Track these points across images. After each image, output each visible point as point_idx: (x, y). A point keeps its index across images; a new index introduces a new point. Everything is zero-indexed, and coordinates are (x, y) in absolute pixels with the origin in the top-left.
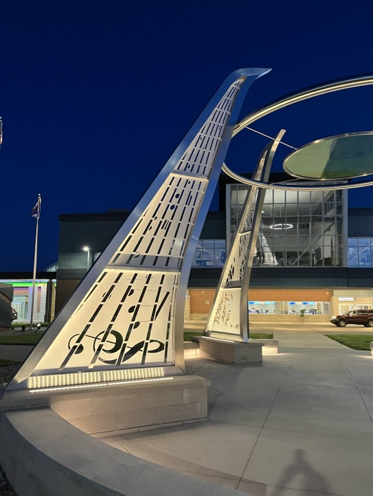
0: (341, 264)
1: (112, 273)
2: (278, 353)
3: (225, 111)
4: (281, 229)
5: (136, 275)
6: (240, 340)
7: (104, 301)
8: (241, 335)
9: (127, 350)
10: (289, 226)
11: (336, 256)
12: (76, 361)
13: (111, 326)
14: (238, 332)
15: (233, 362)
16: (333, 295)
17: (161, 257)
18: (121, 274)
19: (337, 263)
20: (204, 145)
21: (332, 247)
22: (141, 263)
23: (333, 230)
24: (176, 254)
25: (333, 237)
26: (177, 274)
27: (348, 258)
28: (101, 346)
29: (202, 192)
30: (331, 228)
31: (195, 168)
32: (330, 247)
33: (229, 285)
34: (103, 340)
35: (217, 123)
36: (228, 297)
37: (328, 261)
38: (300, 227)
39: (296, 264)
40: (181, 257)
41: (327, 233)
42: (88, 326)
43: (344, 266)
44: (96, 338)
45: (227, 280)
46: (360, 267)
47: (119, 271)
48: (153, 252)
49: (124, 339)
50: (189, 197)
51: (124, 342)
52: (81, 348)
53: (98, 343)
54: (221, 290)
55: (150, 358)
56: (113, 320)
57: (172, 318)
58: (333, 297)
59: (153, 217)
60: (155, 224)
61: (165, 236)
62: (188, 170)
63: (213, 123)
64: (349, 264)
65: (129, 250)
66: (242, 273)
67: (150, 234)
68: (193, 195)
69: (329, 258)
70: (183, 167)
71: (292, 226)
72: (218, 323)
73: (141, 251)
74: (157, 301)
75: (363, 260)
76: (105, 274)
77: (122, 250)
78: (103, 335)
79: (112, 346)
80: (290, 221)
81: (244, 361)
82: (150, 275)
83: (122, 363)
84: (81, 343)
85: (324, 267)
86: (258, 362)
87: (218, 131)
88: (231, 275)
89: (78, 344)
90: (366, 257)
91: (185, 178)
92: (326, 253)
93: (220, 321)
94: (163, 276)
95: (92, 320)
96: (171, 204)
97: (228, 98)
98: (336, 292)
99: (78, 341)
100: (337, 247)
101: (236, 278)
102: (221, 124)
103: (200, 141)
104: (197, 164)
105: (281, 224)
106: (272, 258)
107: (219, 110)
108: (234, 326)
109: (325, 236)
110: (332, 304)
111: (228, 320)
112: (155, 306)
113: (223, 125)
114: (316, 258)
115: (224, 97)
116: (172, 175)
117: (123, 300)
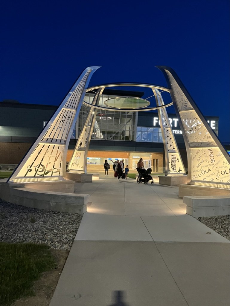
0: (133, 140)
1: (41, 144)
2: (99, 179)
3: (83, 84)
4: (105, 119)
5: (49, 145)
6: (83, 173)
7: (39, 154)
8: (84, 171)
9: (46, 171)
10: (110, 118)
11: (131, 135)
12: (29, 174)
13: (41, 163)
14: (83, 169)
15: (80, 182)
16: (130, 155)
17: (58, 139)
18: (44, 145)
19: (131, 139)
20: (75, 97)
21: (130, 132)
22: (51, 141)
23: (131, 122)
24: (64, 138)
25: (131, 126)
26: (64, 145)
27: (137, 136)
28: (38, 170)
29: (73, 115)
30: (130, 121)
31: (71, 106)
32: (129, 131)
33: (80, 149)
34: (38, 168)
35: (80, 88)
36: (79, 154)
37: (127, 138)
38: (114, 119)
39: (112, 138)
40: (66, 139)
41: (128, 123)
42: (33, 163)
43: (134, 141)
44: (36, 167)
45: (79, 147)
46: (142, 141)
47: (44, 144)
48: (55, 137)
49: (45, 167)
50: (69, 117)
51: (45, 169)
52: (31, 170)
53: (37, 169)
54: (76, 151)
55: (54, 174)
56: (42, 161)
57: (62, 161)
58: (130, 156)
59: (56, 124)
60: (56, 127)
61: (60, 131)
62: (69, 107)
63: (78, 88)
64: (137, 140)
65: (47, 137)
66: (86, 144)
67: (55, 130)
68: (70, 116)
69: (128, 136)
70: (67, 105)
71: (111, 118)
72: (74, 165)
73: (51, 137)
74: (57, 155)
75: (144, 138)
76: (39, 145)
77: (45, 136)
78: (38, 166)
79: (42, 170)
80: (110, 116)
81: (85, 181)
82: (54, 146)
83: (45, 176)
84: (31, 168)
85: (125, 141)
86: (91, 182)
87: (80, 91)
88: (80, 145)
89: (30, 169)
90: (145, 137)
91: (67, 109)
92: (127, 134)
93: (75, 165)
94: (59, 146)
95: (34, 161)
96: (62, 120)
97: (84, 78)
98: (132, 154)
99: (30, 168)
100: (132, 131)
101: (83, 146)
102: (81, 89)
103: (73, 96)
104: (72, 104)
105: (105, 117)
106: (100, 134)
107: (81, 83)
108: (81, 167)
109: (126, 125)
110: (129, 159)
111: (78, 165)
112: (56, 157)
113: (82, 89)
114: (122, 136)
115: (83, 78)
116: (63, 109)
117: (45, 154)
